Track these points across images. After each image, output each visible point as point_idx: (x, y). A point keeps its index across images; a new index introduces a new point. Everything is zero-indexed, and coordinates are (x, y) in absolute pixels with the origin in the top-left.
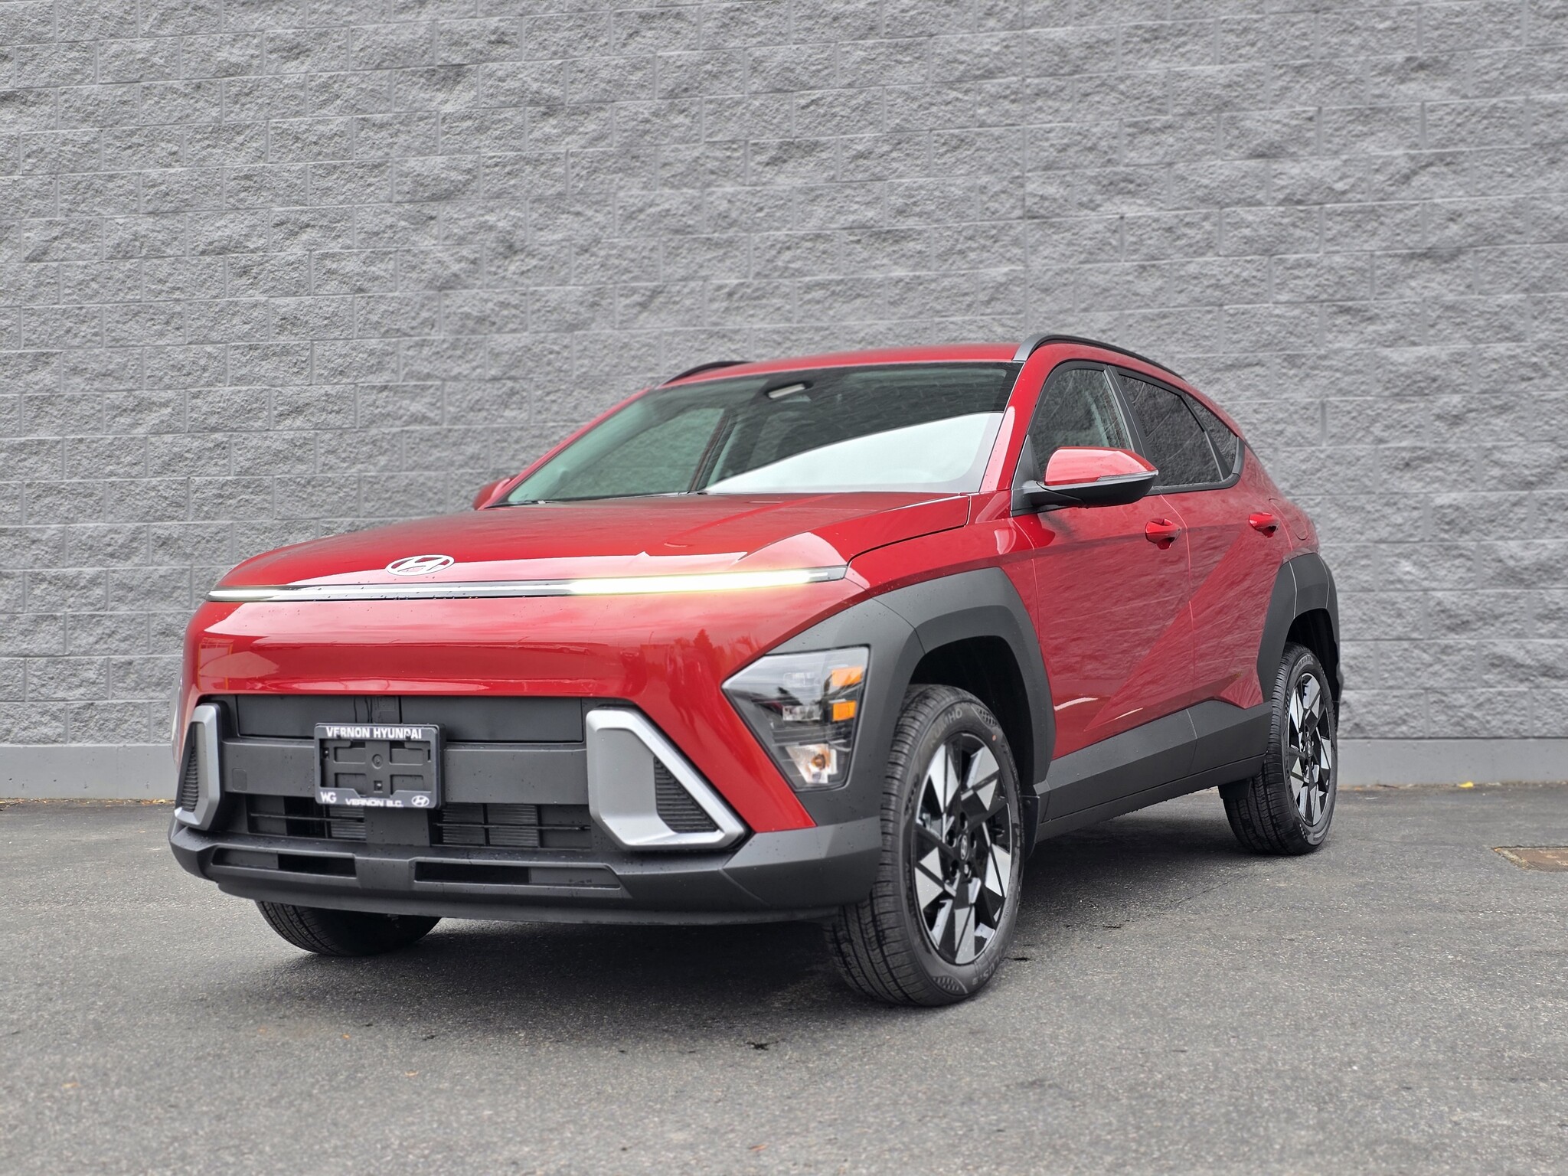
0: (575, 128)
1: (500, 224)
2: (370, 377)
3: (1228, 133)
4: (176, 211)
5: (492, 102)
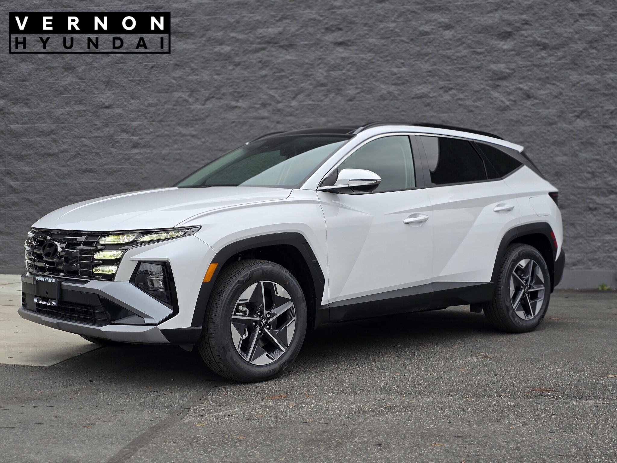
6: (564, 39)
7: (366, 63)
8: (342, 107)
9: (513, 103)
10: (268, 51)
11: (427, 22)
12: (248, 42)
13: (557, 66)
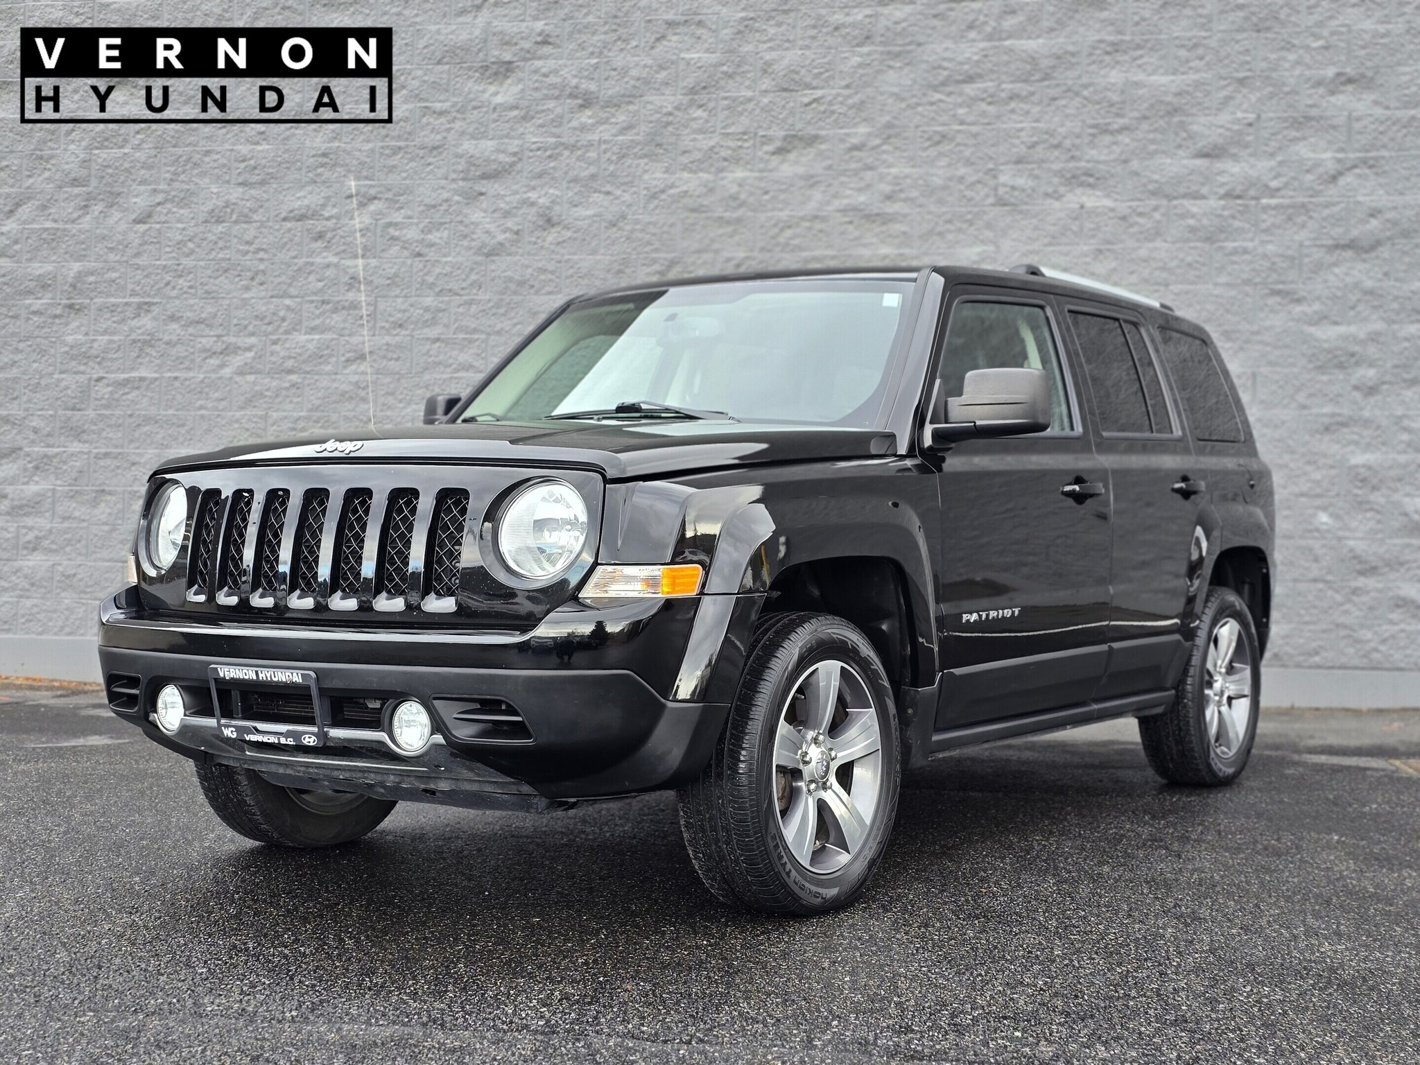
0: (608, 118)
1: (541, 201)
2: (426, 330)
3: (1177, 134)
4: (262, 183)
5: (537, 95)
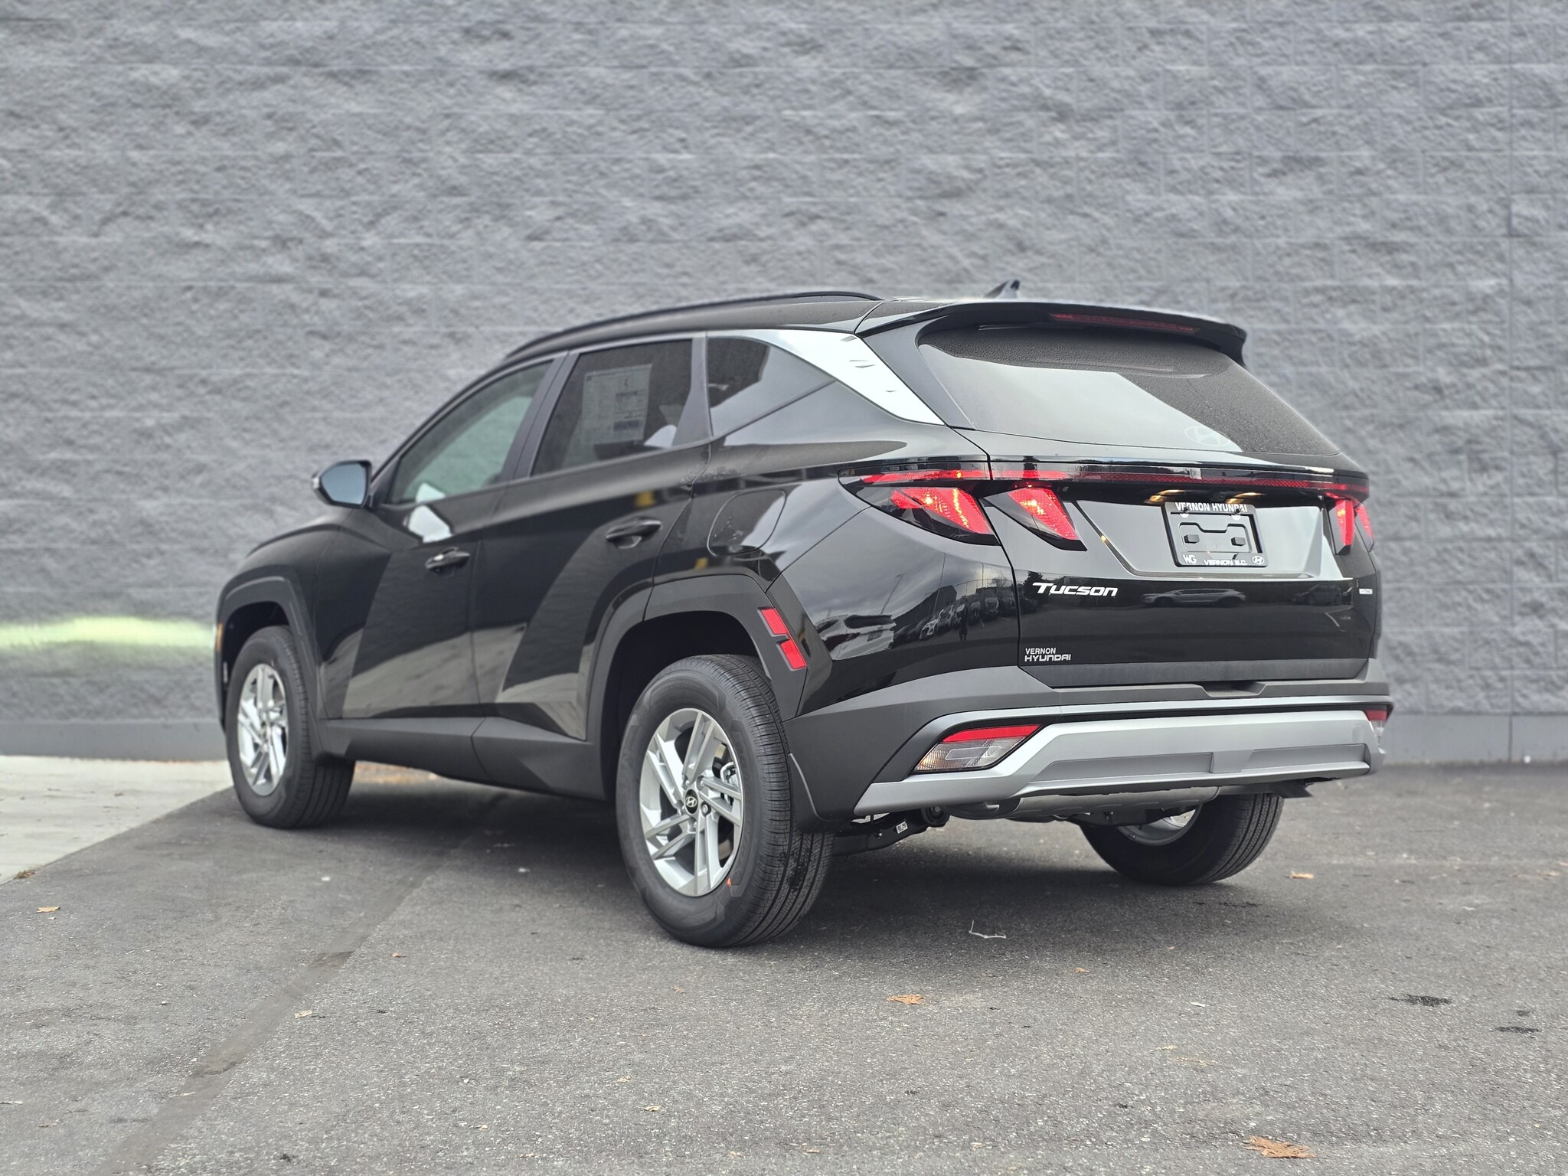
6: (1113, 95)
7: (580, 135)
8: (512, 256)
9: (981, 262)
10: (294, 87)
11: (751, 28)
12: (234, 59)
13: (1093, 167)
